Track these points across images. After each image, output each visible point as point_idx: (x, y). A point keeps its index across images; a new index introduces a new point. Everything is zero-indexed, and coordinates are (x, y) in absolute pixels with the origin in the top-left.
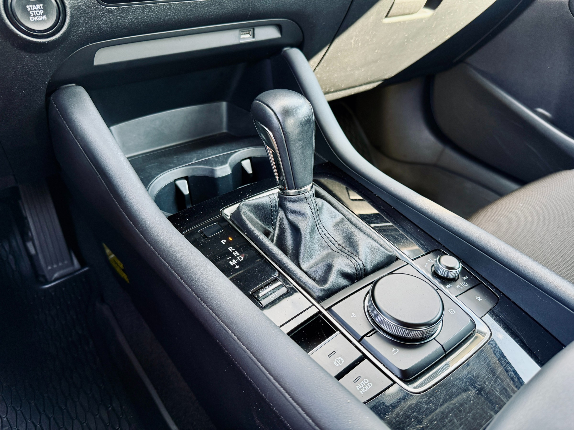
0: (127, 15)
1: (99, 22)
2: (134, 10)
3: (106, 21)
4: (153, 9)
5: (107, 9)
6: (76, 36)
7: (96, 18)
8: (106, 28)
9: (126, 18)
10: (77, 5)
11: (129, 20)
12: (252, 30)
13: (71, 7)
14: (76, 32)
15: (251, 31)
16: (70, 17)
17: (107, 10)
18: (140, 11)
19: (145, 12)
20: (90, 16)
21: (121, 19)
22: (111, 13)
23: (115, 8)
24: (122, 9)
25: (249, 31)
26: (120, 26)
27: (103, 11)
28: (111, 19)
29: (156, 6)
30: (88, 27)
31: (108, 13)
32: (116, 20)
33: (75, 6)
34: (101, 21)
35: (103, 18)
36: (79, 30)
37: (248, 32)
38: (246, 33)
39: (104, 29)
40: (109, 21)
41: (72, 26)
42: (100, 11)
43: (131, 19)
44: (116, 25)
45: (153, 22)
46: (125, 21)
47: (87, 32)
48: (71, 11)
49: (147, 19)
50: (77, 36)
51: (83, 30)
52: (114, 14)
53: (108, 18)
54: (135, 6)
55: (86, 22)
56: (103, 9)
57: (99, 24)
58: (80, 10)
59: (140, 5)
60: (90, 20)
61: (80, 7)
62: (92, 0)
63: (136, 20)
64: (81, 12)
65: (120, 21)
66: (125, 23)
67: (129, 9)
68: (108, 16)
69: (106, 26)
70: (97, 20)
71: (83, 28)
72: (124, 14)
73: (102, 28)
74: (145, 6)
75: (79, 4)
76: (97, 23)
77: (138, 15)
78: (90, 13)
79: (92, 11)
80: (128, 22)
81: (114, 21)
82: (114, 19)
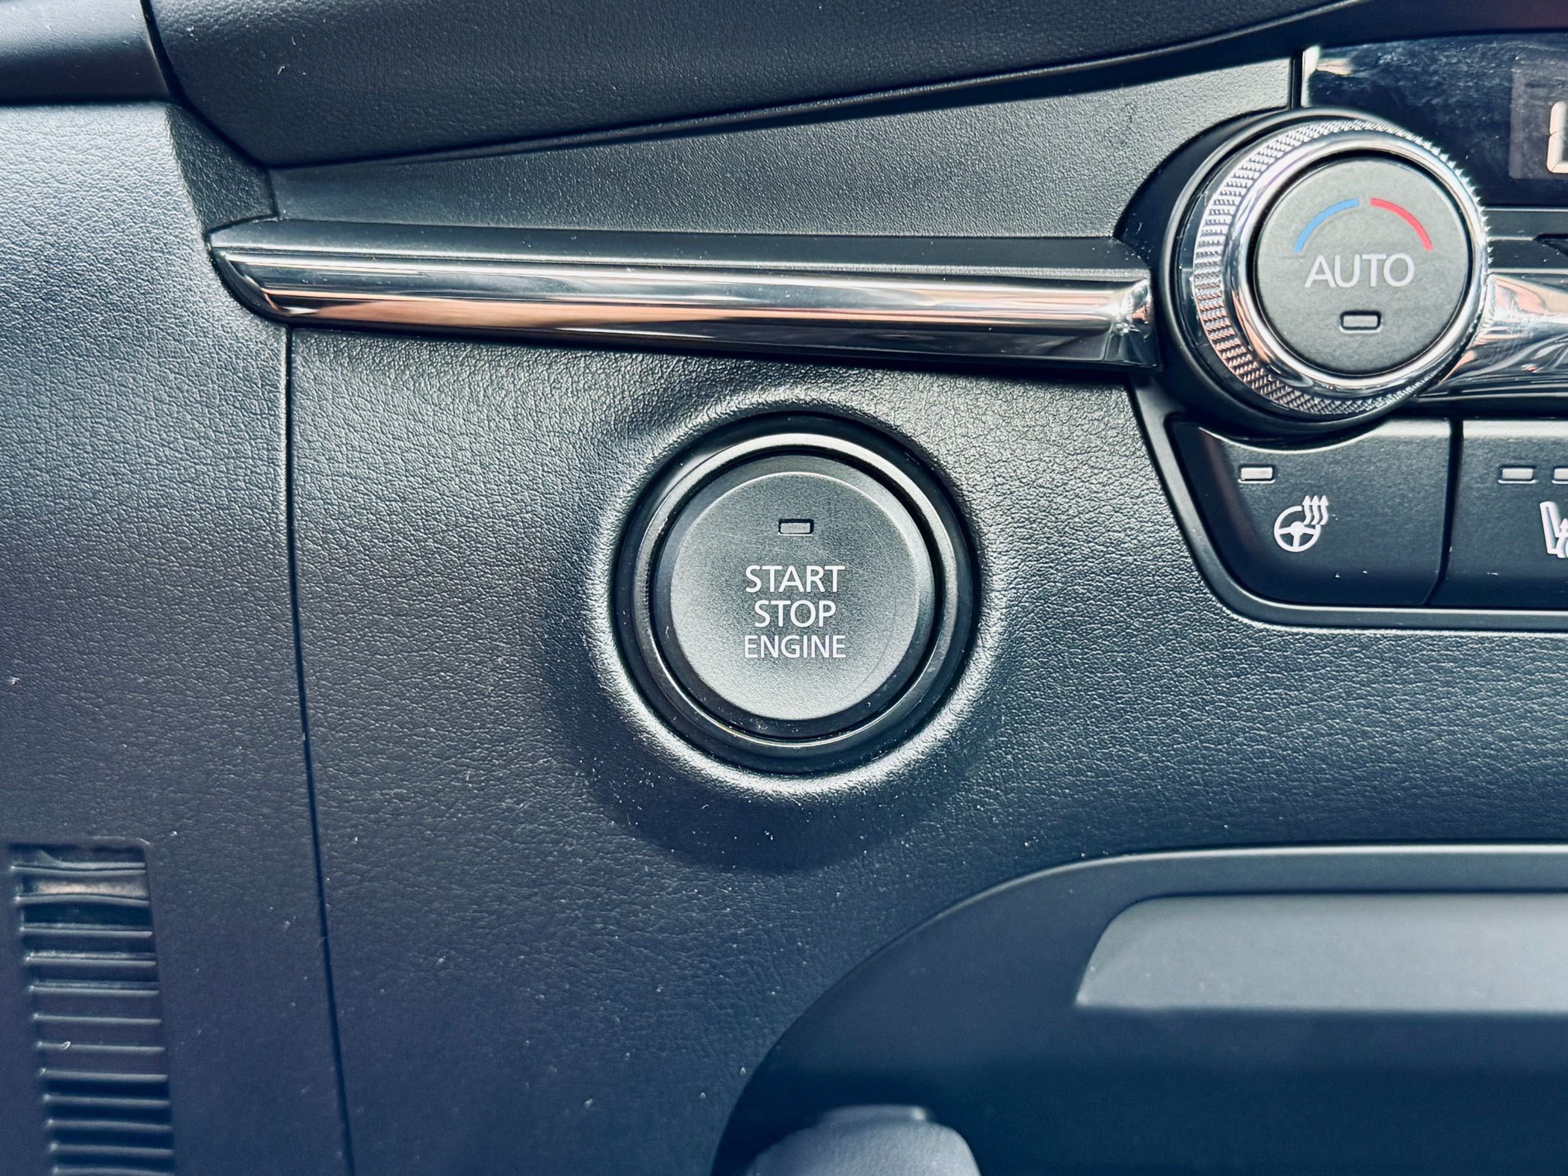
0: (1393, 692)
1: (1183, 716)
3: (1233, 716)
5: (1258, 638)
6: (1006, 793)
7: (1166, 689)
8: (1220, 762)
9: (1377, 715)
10: (1061, 590)
11: (1401, 729)
13: (1018, 599)
14: (1007, 765)
16: (998, 657)
17: (1258, 641)
18: (1498, 678)
19: (1533, 683)
20: (1130, 668)
21: (1338, 714)
22: (1276, 668)
23: (1318, 636)
24: (1364, 647)
26: (1324, 759)
27: (1225, 646)
28: (1268, 707)
30: (1102, 741)
31: (1260, 661)
32: (1301, 718)
33: (1045, 596)
34: (1196, 714)
35: (1218, 693)
36: (1031, 758)
39: (1203, 771)
40: (1252, 719)
41: (994, 725)
42: (1203, 645)
43: (1414, 723)
44: (1295, 750)
46: (1365, 735)
47: (1080, 772)
48: (1012, 622)
49: (1535, 739)
50: (1012, 790)
51: (1060, 757)
52: (1302, 679)
53: (1248, 699)
54: (1462, 637)
55: (1096, 707)
56: (1230, 631)
57: (1177, 732)
58: (1074, 626)
59: (1501, 634)
60: (1120, 698)
61: (1076, 608)
62: (1168, 569)
63: (1454, 733)
64: (1073, 639)
65: (1331, 727)
66: (1363, 747)
67: (1414, 651)
68: (1256, 685)
69: (1221, 750)
70: (1173, 704)
71: (1061, 747)
72: (1369, 683)
73: (1194, 762)
74: (1537, 643)
75: (1079, 584)
76: (1168, 726)
77: (1474, 702)
78: (1133, 654)
79: (1154, 642)
80: (1389, 743)
81: (1287, 725)
82: (1293, 710)
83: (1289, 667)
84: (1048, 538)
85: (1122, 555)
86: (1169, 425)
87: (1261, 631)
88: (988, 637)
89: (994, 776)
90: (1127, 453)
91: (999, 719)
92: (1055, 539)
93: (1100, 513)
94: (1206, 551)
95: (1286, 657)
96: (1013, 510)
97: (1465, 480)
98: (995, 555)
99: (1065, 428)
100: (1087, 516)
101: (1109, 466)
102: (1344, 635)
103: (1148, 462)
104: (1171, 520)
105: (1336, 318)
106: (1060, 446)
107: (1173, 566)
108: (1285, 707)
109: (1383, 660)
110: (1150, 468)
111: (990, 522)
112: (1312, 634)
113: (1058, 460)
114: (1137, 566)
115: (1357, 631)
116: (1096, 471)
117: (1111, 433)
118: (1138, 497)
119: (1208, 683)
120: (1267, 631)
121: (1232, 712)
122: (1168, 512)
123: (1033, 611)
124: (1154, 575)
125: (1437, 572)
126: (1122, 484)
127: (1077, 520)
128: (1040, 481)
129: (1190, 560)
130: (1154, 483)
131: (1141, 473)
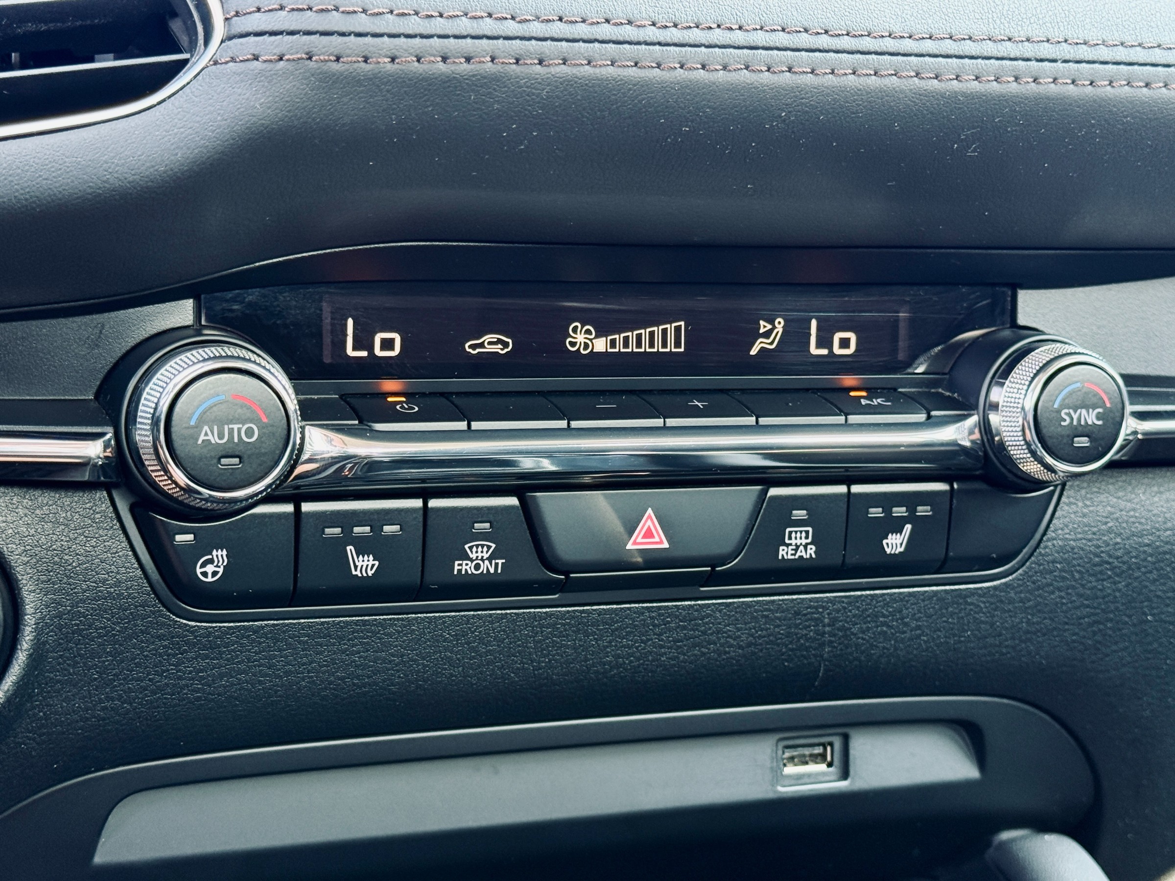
0: (275, 656)
1: (150, 680)
2: (308, 636)
3: (180, 678)
4: (390, 635)
5: (192, 631)
6: (40, 736)
7: (138, 665)
8: (175, 706)
9: (266, 670)
10: (69, 611)
11: (281, 677)
12: (837, 742)
13: (42, 618)
14: (41, 719)
15: (831, 744)
16: (31, 655)
18: (334, 644)
19: (354, 645)
20: (114, 654)
21: (244, 672)
22: (205, 647)
23: (228, 627)
24: (255, 632)
25: (824, 745)
26: (237, 699)
27: (173, 637)
28: (201, 671)
29: (405, 626)
30: (100, 699)
31: (194, 645)
32: (221, 676)
33: (60, 616)
34: (157, 678)
35: (170, 665)
36: (56, 713)
37: (818, 750)
38: (807, 751)
39: (164, 712)
40: (192, 679)
41: (31, 697)
42: (160, 638)
43: (287, 673)
44: (219, 695)
45: (385, 689)
46: (260, 682)
47: (87, 719)
48: (39, 632)
49: (358, 677)
50: (44, 734)
51: (74, 711)
52: (221, 653)
53: (189, 667)
54: (311, 623)
55: (95, 679)
56: (176, 628)
57: (147, 690)
58: (79, 632)
59: (334, 619)
60: (110, 673)
61: (80, 621)
62: (136, 595)
63: (312, 677)
64: (79, 640)
65: (240, 679)
66: (259, 689)
67: (284, 632)
68: (193, 659)
69: (174, 699)
70: (143, 673)
71: (75, 705)
72: (260, 652)
73: (158, 707)
74: (355, 623)
75: (81, 607)
76: (141, 687)
77: (321, 658)
78: (117, 646)
79: (130, 637)
80: (275, 686)
81: (213, 680)
82: (216, 672)
83: (212, 647)
84: (60, 581)
85: (107, 588)
86: (132, 510)
87: (195, 626)
88: (24, 643)
89: (32, 726)
90: (108, 527)
91: (34, 692)
92: (65, 581)
93: (92, 564)
94: (158, 582)
95: (210, 641)
96: (38, 565)
97: (303, 536)
98: (27, 593)
99: (69, 513)
100: (85, 566)
101: (97, 536)
102: (244, 626)
103: (121, 532)
104: (136, 565)
105: (215, 461)
106: (67, 525)
107: (139, 593)
108: (211, 670)
109: (267, 639)
110: (122, 536)
111: (23, 573)
112: (224, 627)
113: (65, 534)
114: (117, 594)
115: (251, 623)
116: (89, 539)
117: (98, 516)
118: (115, 553)
119: (164, 660)
120: (198, 626)
121: (180, 676)
122: (134, 561)
123: (52, 625)
124: (127, 599)
125: (292, 588)
126: (105, 546)
127: (78, 569)
128: (54, 547)
129: (149, 589)
130: (125, 544)
131: (117, 539)
